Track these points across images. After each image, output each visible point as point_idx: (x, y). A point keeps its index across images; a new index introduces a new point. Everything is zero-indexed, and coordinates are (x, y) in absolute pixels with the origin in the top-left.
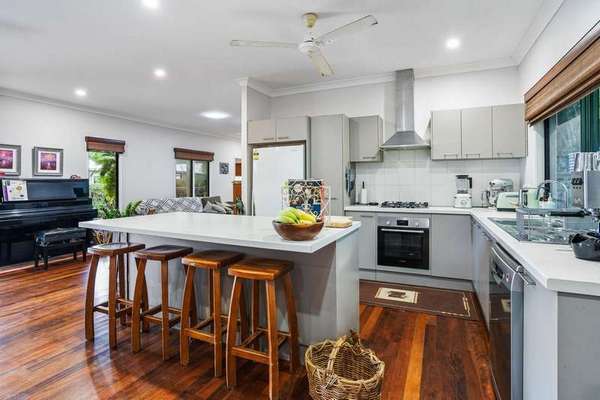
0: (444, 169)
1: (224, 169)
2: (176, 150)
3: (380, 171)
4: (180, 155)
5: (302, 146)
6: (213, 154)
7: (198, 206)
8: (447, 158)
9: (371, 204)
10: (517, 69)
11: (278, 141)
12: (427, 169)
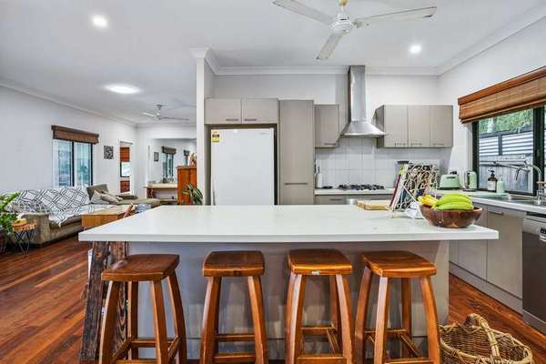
0: (386, 156)
1: (108, 153)
2: (54, 128)
3: (332, 156)
4: (59, 134)
5: (273, 129)
6: (98, 136)
7: (84, 197)
8: (397, 146)
9: (325, 188)
10: (437, 78)
11: (244, 122)
12: (372, 156)
